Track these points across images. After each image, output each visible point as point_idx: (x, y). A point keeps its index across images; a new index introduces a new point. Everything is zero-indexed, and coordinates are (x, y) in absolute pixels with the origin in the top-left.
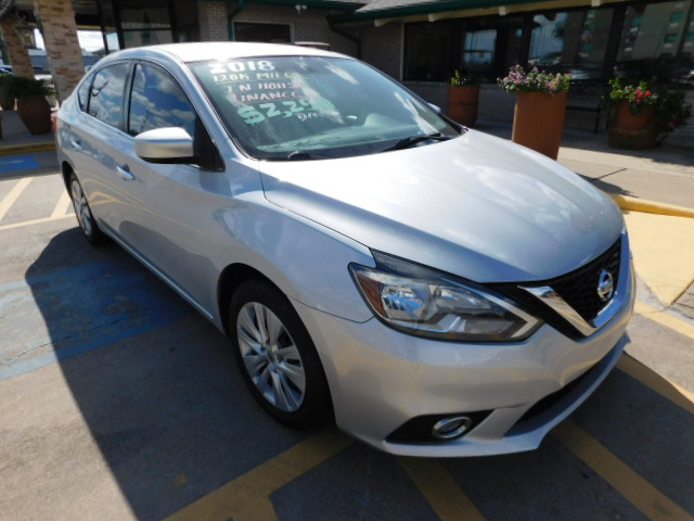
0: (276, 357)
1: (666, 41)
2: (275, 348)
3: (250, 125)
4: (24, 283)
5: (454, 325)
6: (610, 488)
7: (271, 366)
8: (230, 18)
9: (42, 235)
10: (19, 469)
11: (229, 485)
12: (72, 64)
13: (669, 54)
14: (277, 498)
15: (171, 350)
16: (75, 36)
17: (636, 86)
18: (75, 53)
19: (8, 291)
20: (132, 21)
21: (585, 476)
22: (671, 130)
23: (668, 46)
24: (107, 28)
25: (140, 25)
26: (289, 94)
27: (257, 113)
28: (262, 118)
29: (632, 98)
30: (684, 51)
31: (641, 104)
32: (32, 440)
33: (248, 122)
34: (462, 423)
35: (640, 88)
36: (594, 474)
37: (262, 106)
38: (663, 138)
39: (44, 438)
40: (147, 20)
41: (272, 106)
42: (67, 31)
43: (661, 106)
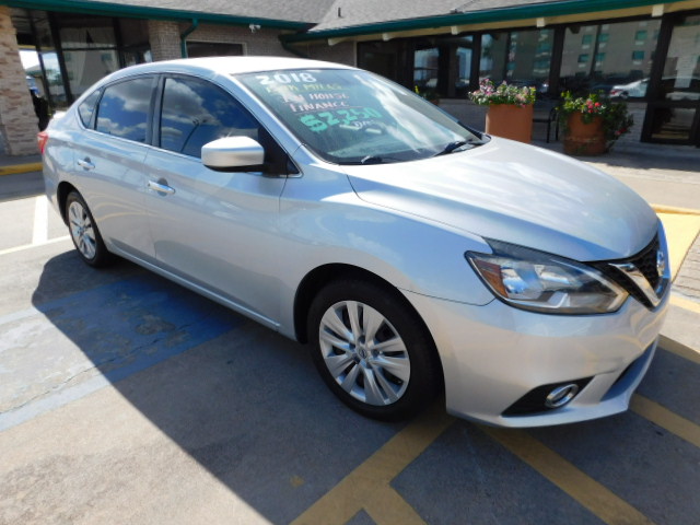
0: (369, 353)
1: (580, 61)
2: (370, 344)
3: (315, 133)
4: (35, 311)
5: (563, 301)
6: (684, 441)
7: (363, 362)
8: (182, 37)
9: (31, 261)
10: (122, 490)
11: (345, 480)
12: (15, 84)
13: (583, 73)
14: (397, 484)
15: (229, 363)
16: (17, 55)
17: (585, 98)
18: (18, 72)
19: (21, 320)
20: (73, 40)
21: (659, 433)
22: (617, 138)
23: (582, 66)
24: (43, 48)
25: (84, 45)
26: (338, 104)
27: (317, 122)
28: (324, 127)
29: (583, 109)
30: (596, 69)
31: (592, 114)
32: (120, 461)
33: (314, 129)
34: (570, 390)
35: (589, 100)
36: (666, 431)
37: (321, 115)
38: (611, 145)
39: (134, 458)
40: (89, 40)
41: (330, 116)
42: (7, 49)
43: (610, 116)
